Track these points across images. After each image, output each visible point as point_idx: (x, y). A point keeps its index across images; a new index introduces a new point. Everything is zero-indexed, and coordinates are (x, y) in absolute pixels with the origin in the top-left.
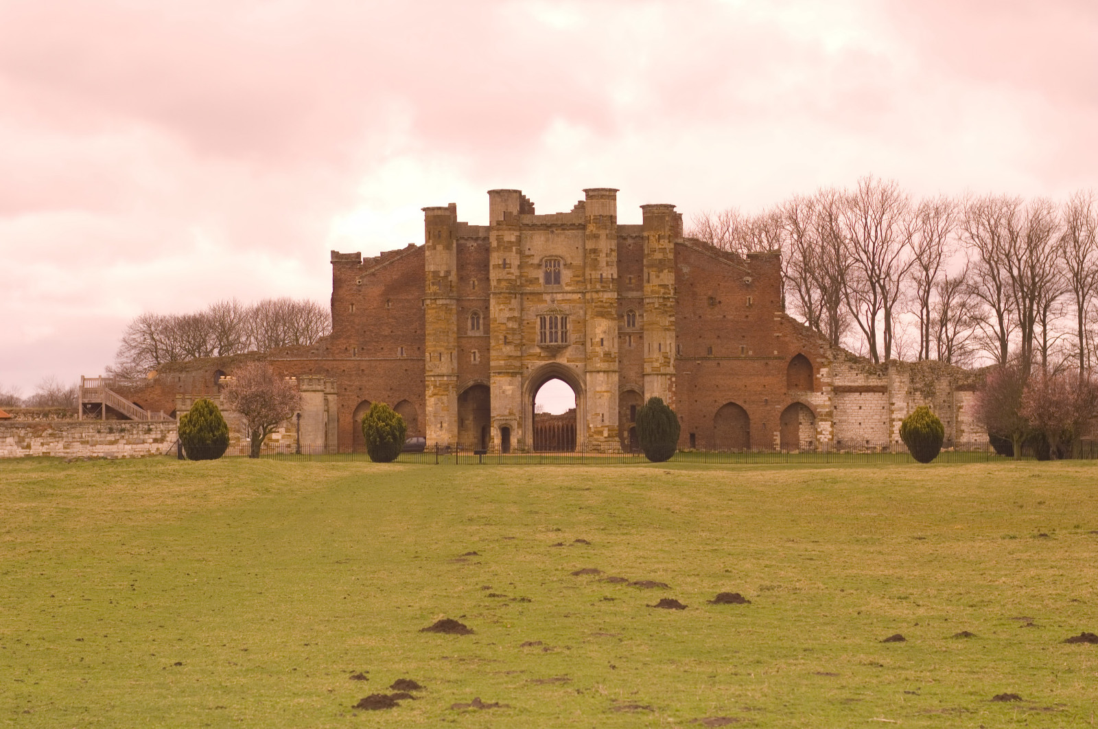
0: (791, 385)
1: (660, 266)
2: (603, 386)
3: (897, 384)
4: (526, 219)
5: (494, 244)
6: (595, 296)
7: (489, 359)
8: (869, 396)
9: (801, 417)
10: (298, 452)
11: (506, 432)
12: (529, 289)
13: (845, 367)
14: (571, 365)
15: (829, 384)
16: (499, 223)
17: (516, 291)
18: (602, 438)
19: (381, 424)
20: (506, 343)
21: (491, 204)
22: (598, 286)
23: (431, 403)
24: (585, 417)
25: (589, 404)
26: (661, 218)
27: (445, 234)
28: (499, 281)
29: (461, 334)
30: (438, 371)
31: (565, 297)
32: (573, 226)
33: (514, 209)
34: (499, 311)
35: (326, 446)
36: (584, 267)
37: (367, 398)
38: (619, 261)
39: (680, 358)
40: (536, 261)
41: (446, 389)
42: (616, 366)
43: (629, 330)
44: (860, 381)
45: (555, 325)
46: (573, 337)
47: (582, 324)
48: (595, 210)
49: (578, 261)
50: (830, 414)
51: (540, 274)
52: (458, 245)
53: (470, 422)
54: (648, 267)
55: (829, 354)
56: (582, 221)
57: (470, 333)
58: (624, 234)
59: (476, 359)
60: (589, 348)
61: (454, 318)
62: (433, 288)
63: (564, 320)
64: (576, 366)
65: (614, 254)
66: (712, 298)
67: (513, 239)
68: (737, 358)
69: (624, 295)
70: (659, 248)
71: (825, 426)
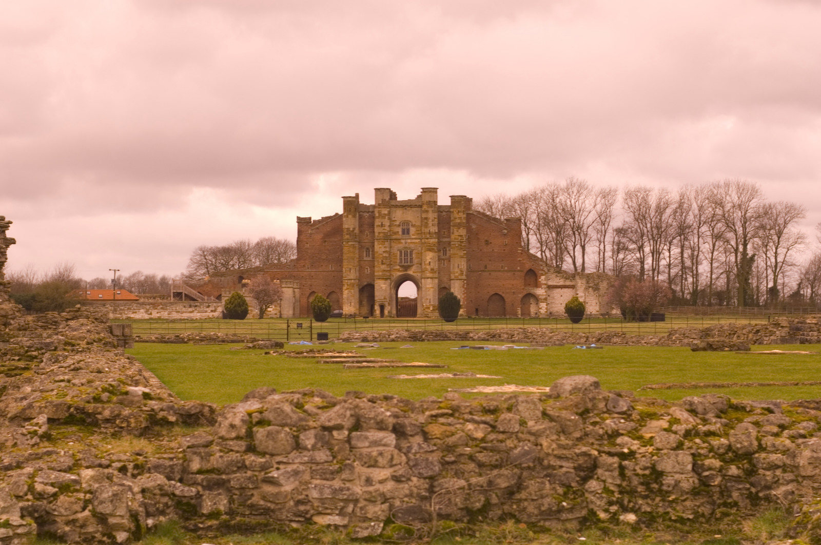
0: (525, 285)
1: (459, 226)
2: (430, 286)
3: (579, 284)
4: (393, 202)
5: (377, 215)
6: (426, 241)
7: (374, 272)
8: (566, 290)
9: (532, 301)
10: (281, 317)
11: (382, 307)
12: (394, 237)
13: (554, 276)
14: (414, 274)
15: (545, 284)
16: (379, 205)
17: (388, 238)
18: (429, 311)
19: (320, 304)
20: (383, 264)
21: (376, 195)
22: (428, 236)
23: (346, 293)
24: (421, 300)
25: (423, 293)
26: (459, 202)
27: (353, 210)
28: (379, 233)
29: (360, 259)
30: (349, 277)
31: (412, 241)
32: (416, 206)
33: (387, 197)
34: (379, 248)
35: (294, 314)
36: (421, 226)
37: (314, 290)
38: (439, 223)
39: (470, 270)
40: (397, 223)
41: (353, 286)
42: (436, 275)
43: (443, 257)
44: (561, 283)
45: (407, 254)
46: (415, 261)
47: (420, 254)
48: (427, 198)
49: (418, 223)
50: (546, 299)
51: (400, 230)
52: (360, 215)
53: (365, 302)
54: (453, 226)
55: (545, 269)
56: (420, 204)
57: (365, 259)
58: (441, 209)
59: (368, 271)
60: (424, 266)
61: (357, 251)
62: (347, 237)
63: (411, 252)
64: (417, 275)
65: (436, 220)
66: (486, 241)
67: (386, 212)
68: (499, 271)
69: (441, 240)
70: (459, 216)
71: (543, 305)
